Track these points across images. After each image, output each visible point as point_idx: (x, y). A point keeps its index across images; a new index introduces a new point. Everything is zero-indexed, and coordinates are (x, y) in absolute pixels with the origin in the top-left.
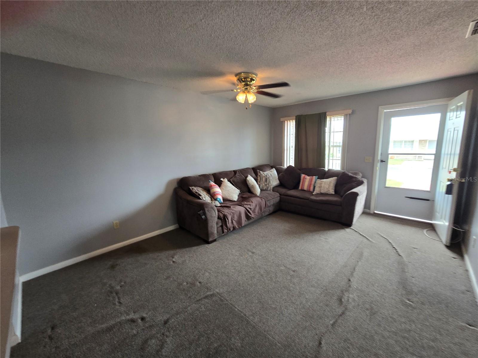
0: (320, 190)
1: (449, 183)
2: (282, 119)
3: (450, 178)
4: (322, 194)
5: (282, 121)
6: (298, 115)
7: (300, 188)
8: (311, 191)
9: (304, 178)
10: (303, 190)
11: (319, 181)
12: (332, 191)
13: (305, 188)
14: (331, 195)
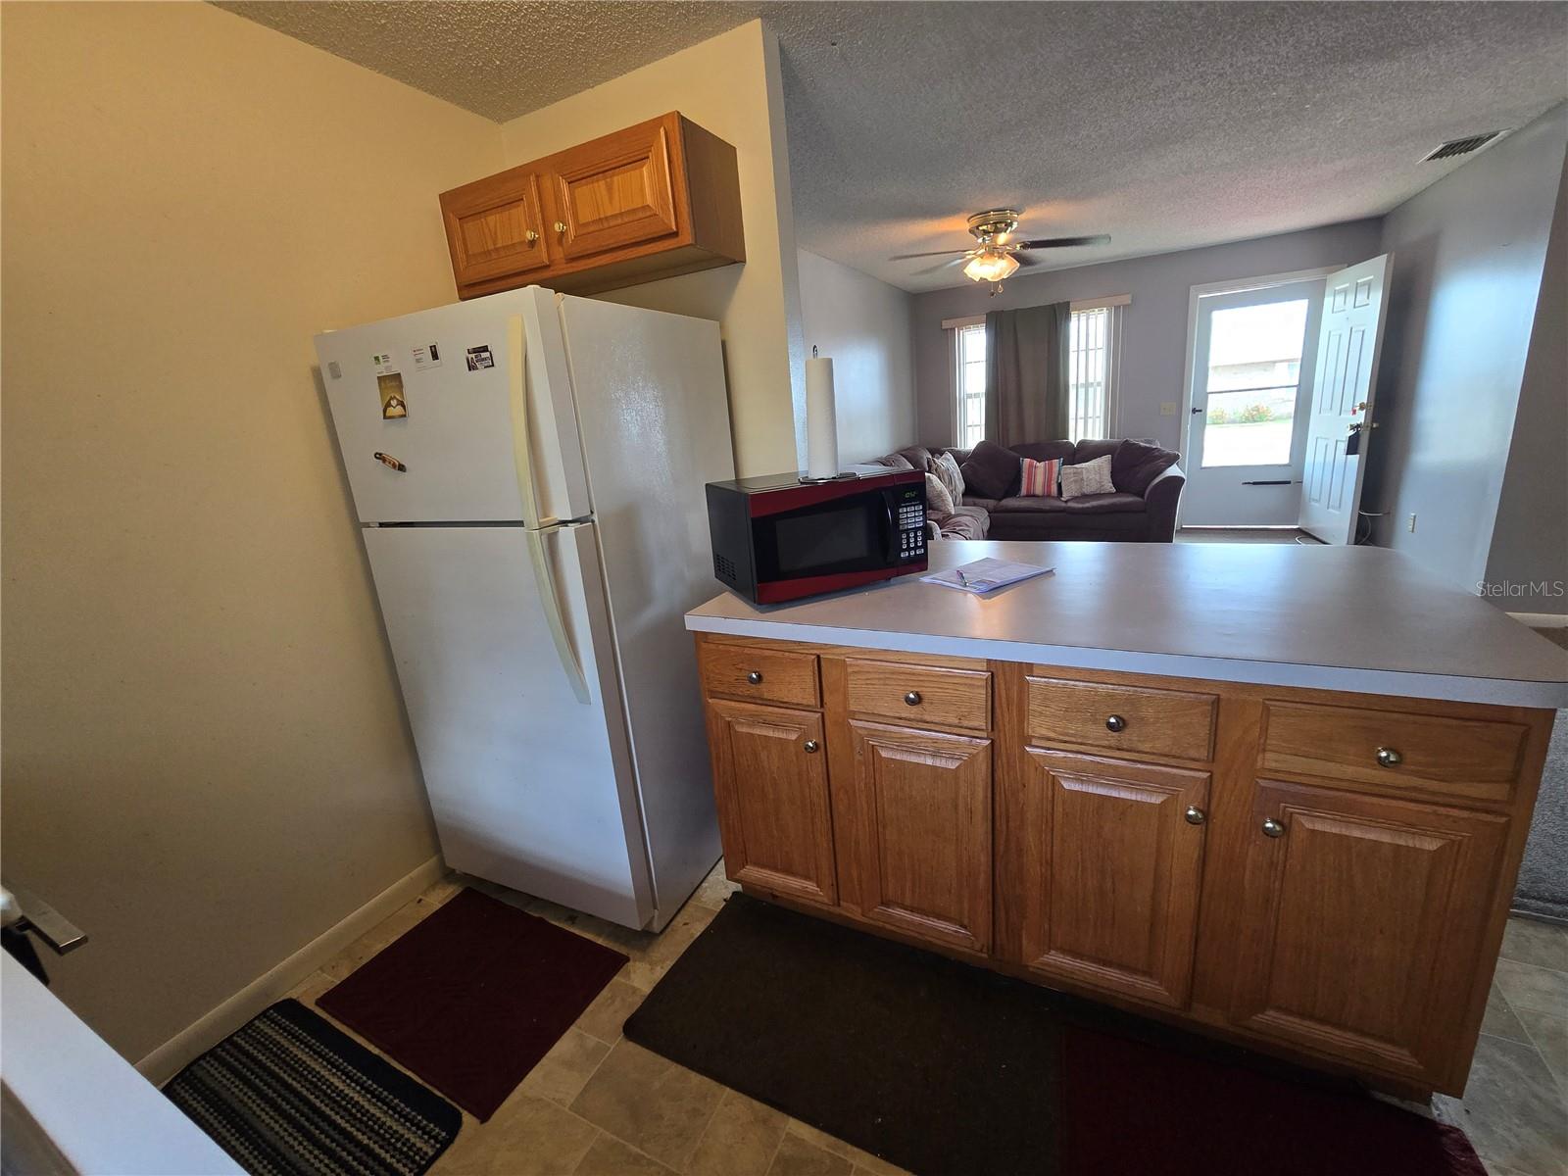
0: (1081, 488)
1: (1352, 433)
2: (946, 324)
3: (1355, 423)
4: (1085, 497)
5: (947, 330)
6: (991, 312)
7: (1024, 491)
8: (1053, 494)
9: (1031, 466)
10: (1031, 496)
11: (1068, 469)
12: (1109, 487)
13: (1039, 490)
14: (1110, 494)
